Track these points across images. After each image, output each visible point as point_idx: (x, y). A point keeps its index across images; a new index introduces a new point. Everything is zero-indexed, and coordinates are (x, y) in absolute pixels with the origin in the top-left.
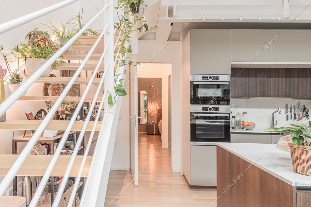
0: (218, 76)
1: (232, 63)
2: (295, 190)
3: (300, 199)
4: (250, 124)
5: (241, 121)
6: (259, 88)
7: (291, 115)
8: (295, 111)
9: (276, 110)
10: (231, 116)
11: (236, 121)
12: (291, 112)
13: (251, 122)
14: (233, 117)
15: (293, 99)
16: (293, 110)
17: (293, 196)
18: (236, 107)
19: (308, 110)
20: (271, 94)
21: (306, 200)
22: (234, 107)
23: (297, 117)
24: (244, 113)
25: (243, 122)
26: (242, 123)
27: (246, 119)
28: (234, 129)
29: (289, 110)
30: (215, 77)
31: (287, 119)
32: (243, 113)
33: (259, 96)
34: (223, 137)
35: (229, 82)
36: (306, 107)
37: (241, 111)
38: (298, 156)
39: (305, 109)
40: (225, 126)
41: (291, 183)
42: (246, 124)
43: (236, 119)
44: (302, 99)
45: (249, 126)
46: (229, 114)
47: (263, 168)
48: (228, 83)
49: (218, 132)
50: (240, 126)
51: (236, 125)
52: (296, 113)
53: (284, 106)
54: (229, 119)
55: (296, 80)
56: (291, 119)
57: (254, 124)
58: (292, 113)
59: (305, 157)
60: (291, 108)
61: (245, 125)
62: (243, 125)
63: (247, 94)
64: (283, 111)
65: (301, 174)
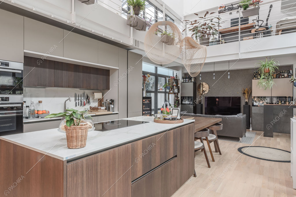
0: (9, 63)
1: (25, 51)
2: (65, 163)
3: (69, 170)
4: (44, 112)
5: (36, 110)
6: (54, 79)
7: (79, 102)
8: (81, 99)
9: (68, 98)
10: (25, 105)
11: (29, 110)
12: (78, 100)
13: (45, 110)
14: (27, 107)
15: (80, 89)
16: (80, 98)
17: (64, 169)
18: (31, 96)
19: (90, 98)
20: (64, 85)
21: (74, 168)
22: (28, 97)
23: (83, 103)
24: (40, 102)
25: (38, 111)
26: (36, 112)
27: (41, 108)
28: (28, 118)
29: (77, 98)
30: (5, 63)
31: (76, 106)
32: (38, 102)
33: (54, 86)
34: (15, 129)
35: (22, 71)
36: (88, 95)
37: (35, 100)
38: (71, 135)
39: (88, 97)
40: (17, 117)
41: (63, 158)
42: (41, 112)
43: (30, 108)
44: (85, 89)
45: (43, 114)
46: (22, 104)
47: (44, 151)
48: (20, 72)
49: (8, 125)
50: (35, 115)
51: (30, 115)
52: (82, 100)
53: (74, 95)
54: (22, 109)
55: (81, 74)
56: (79, 105)
57: (49, 112)
58: (80, 101)
59: (75, 135)
60: (79, 97)
61: (39, 113)
62: (37, 114)
63: (42, 84)
64: (73, 99)
65: (72, 149)
